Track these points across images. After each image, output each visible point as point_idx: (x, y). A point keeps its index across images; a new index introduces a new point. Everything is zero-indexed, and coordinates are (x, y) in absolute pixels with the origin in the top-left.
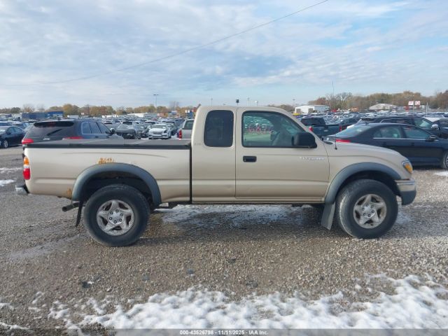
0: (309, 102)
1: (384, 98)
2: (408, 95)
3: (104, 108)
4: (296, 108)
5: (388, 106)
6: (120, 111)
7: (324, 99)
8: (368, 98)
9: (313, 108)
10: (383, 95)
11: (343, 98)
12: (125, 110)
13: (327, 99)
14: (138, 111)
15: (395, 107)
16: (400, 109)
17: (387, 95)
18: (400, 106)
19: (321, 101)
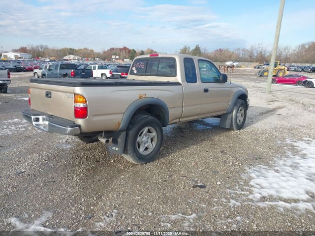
0: (13, 50)
1: (72, 52)
2: (86, 50)
4: (3, 54)
5: (76, 57)
7: (26, 48)
8: (60, 51)
9: (18, 55)
10: (70, 49)
11: (41, 49)
13: (28, 48)
15: (80, 58)
16: (83, 59)
17: (73, 49)
18: (83, 57)
19: (23, 50)
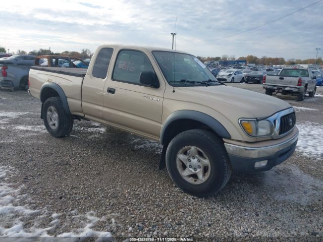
3: (277, 59)
6: (290, 62)
12: (295, 61)
14: (305, 62)
